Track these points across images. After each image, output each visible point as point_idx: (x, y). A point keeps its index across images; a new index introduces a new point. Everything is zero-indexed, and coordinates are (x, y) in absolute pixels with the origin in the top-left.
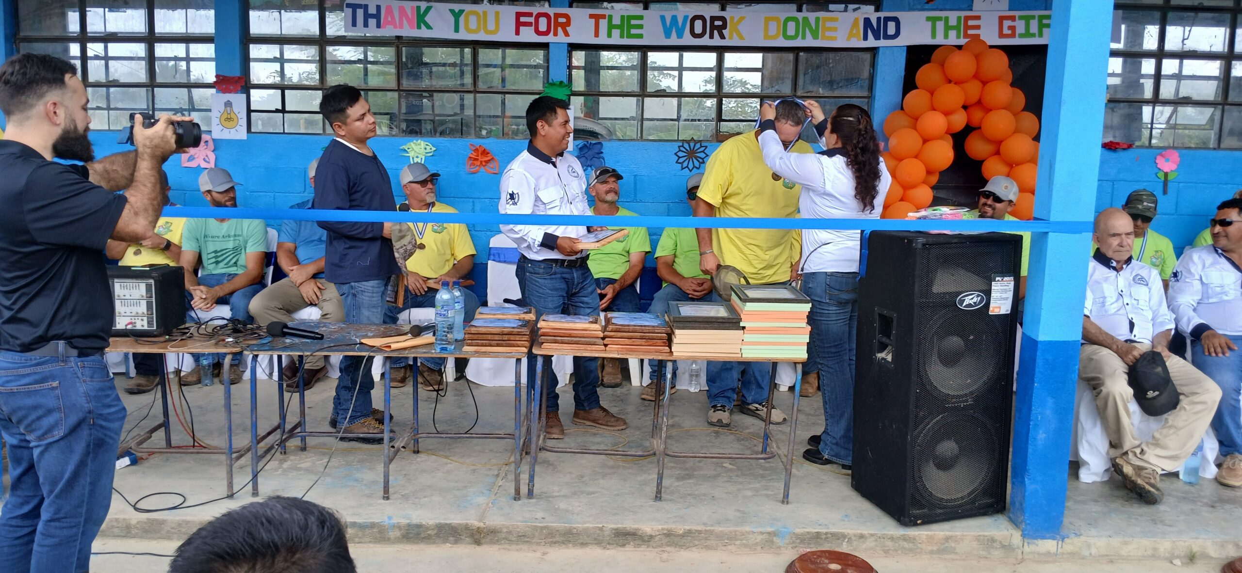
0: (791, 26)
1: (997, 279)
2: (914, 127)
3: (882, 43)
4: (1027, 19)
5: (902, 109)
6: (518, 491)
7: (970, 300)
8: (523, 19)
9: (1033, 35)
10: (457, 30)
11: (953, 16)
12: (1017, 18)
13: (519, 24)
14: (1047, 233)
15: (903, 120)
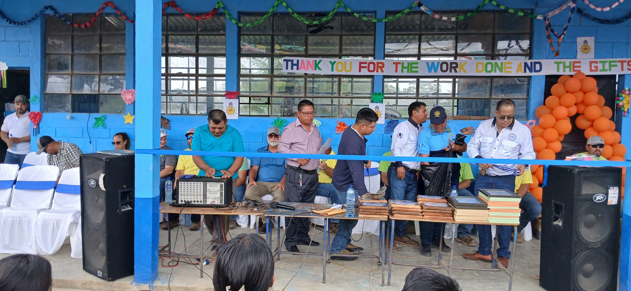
0: (489, 66)
1: (611, 188)
2: (551, 113)
3: (533, 74)
4: (604, 63)
5: (544, 104)
6: (383, 282)
7: (599, 198)
8: (362, 65)
9: (607, 70)
10: (332, 70)
11: (567, 62)
12: (598, 62)
13: (360, 67)
15: (545, 110)
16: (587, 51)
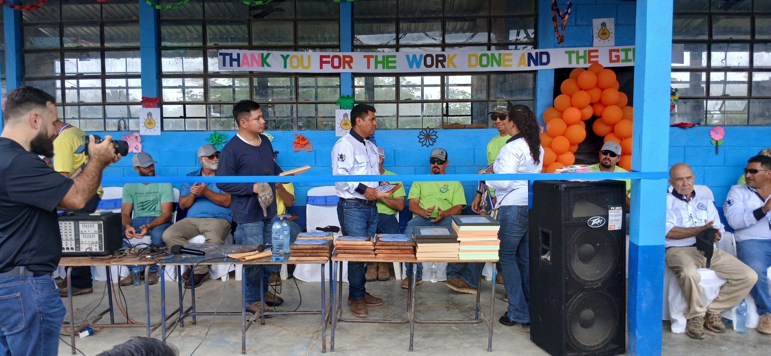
0: (484, 59)
1: (612, 208)
2: (561, 117)
3: (539, 68)
4: (626, 51)
5: (554, 106)
6: (324, 347)
7: (596, 221)
8: (324, 60)
9: (630, 61)
10: (285, 67)
11: (581, 51)
12: (620, 50)
13: (322, 63)
14: (640, 179)
15: (554, 113)
16: (605, 36)
